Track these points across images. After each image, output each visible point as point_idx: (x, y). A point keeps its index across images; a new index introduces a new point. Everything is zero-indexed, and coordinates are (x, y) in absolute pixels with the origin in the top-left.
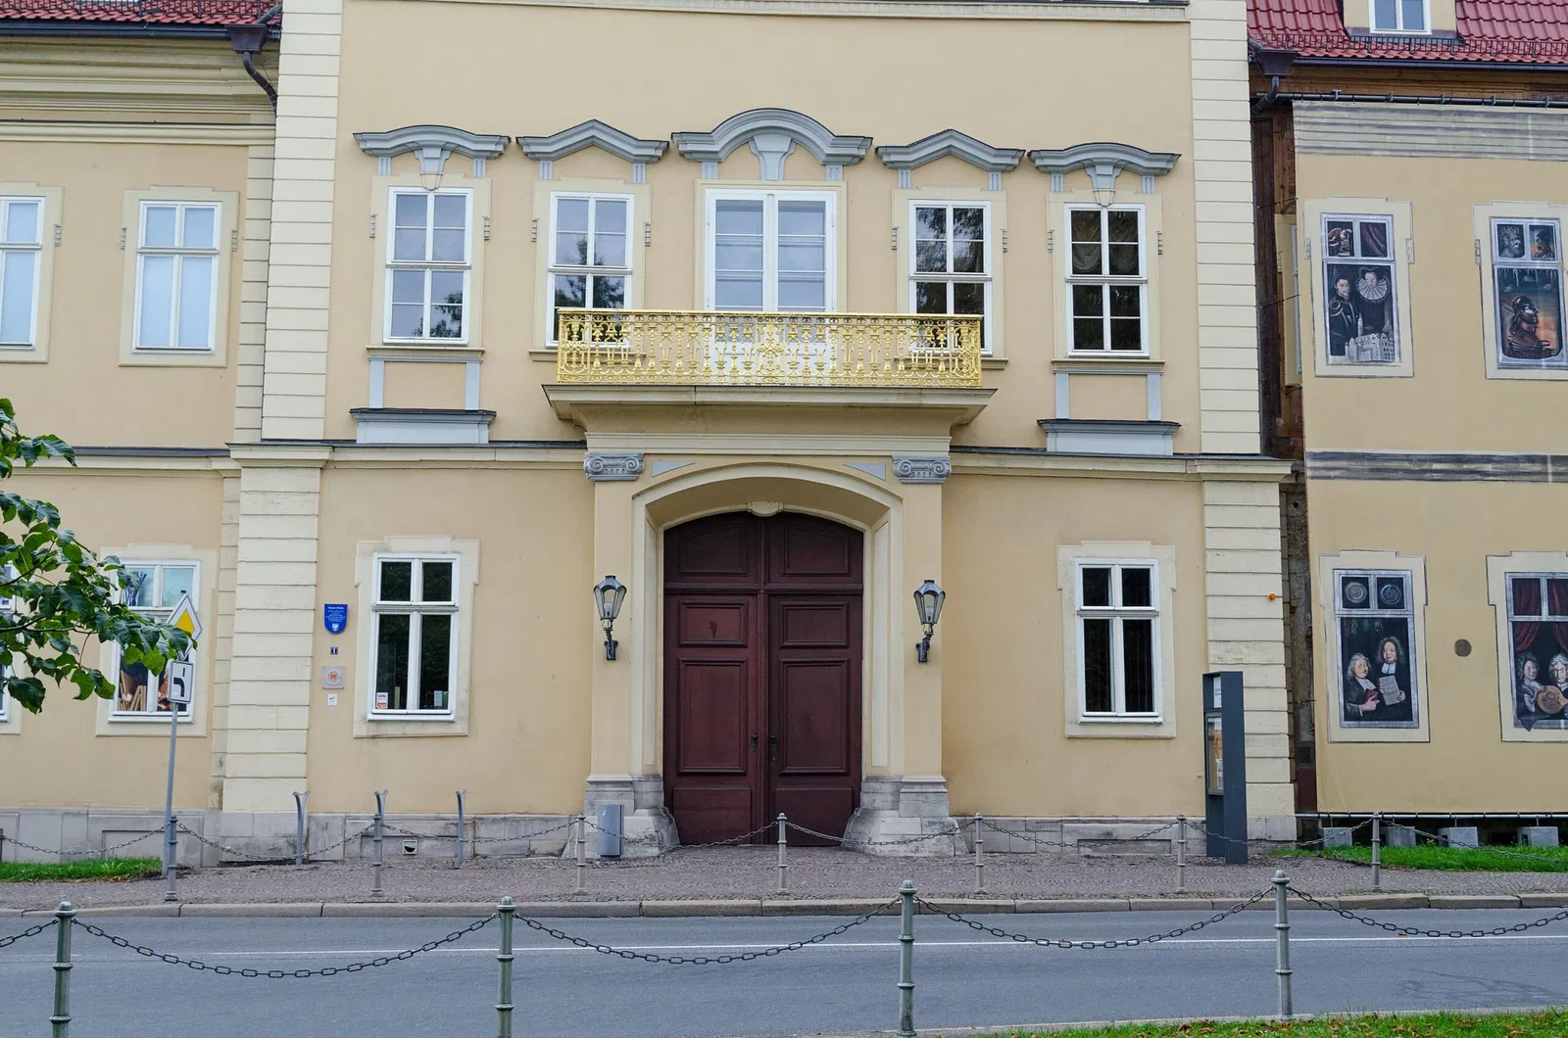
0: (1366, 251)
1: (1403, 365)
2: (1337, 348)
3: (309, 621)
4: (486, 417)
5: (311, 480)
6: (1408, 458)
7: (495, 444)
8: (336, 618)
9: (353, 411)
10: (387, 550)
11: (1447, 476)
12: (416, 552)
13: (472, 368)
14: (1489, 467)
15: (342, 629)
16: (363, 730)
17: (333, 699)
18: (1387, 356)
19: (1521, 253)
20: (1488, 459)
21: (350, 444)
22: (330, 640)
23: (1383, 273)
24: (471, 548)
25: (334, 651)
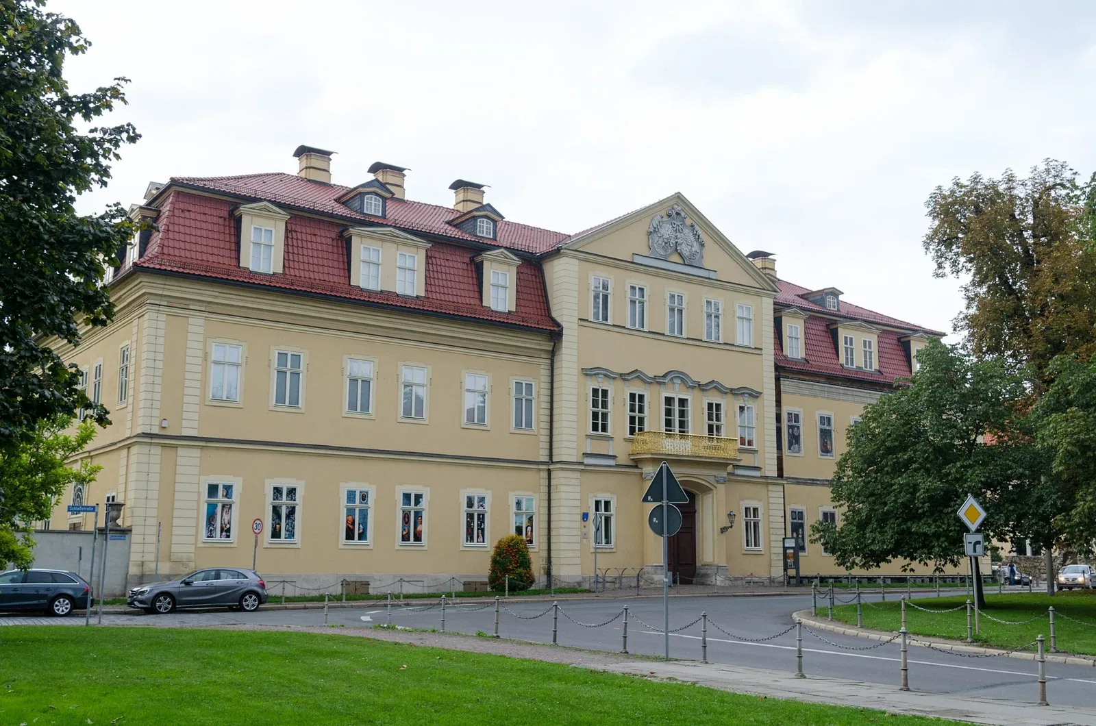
0: (795, 422)
1: (802, 454)
2: (790, 449)
3: (579, 518)
4: (614, 457)
5: (577, 475)
6: (803, 479)
7: (617, 466)
8: (585, 516)
9: (583, 454)
10: (596, 497)
11: (812, 484)
12: (603, 497)
13: (611, 442)
14: (818, 482)
15: (587, 519)
16: (593, 550)
17: (585, 541)
18: (799, 451)
19: (824, 425)
20: (818, 480)
21: (582, 463)
22: (584, 523)
23: (798, 428)
24: (615, 497)
25: (585, 527)
